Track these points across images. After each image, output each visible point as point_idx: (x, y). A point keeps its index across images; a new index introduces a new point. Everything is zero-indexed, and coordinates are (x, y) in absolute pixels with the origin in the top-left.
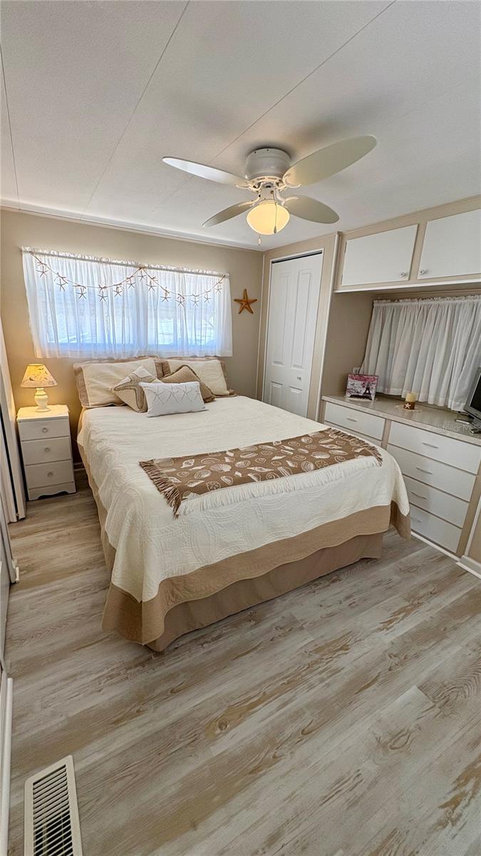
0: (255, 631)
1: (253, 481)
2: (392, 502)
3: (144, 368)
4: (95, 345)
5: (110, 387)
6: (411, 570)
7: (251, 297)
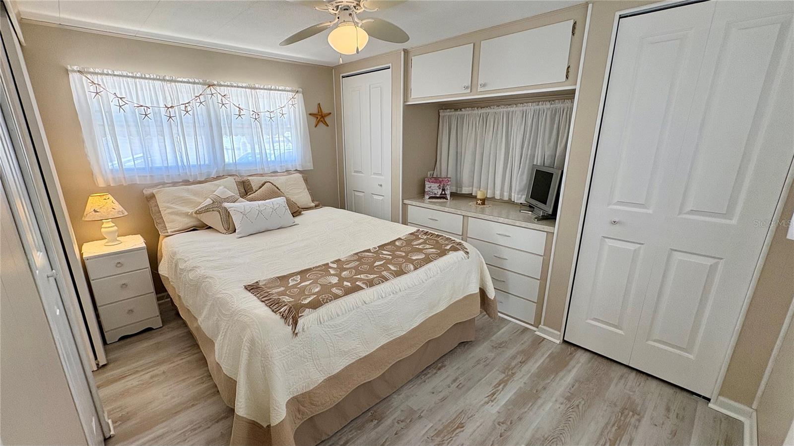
0: (379, 429)
1: (363, 288)
2: (480, 289)
3: (225, 188)
4: (167, 167)
5: (191, 211)
6: (501, 346)
7: (325, 110)
